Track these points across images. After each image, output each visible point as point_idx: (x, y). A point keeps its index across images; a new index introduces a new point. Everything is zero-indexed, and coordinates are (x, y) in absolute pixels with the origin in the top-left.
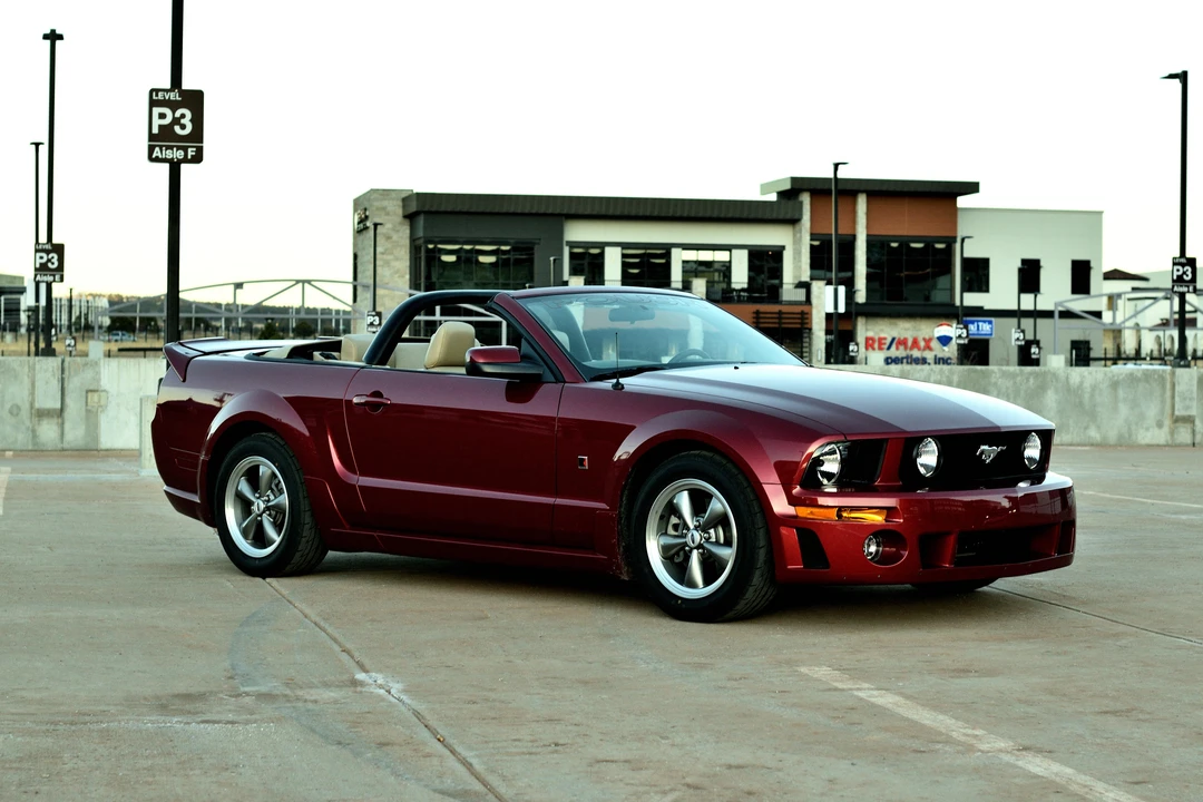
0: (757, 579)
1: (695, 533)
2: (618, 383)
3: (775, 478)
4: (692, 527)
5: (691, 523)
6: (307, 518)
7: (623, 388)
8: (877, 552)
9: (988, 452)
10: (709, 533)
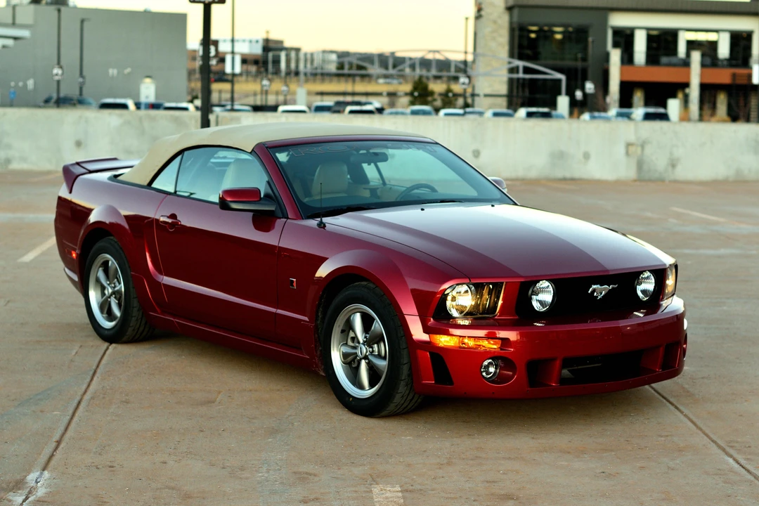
0: (402, 388)
1: (363, 346)
2: (321, 222)
3: (415, 311)
4: (361, 341)
5: (361, 337)
6: (135, 303)
7: (325, 226)
8: (495, 372)
9: (600, 290)
10: (372, 348)
